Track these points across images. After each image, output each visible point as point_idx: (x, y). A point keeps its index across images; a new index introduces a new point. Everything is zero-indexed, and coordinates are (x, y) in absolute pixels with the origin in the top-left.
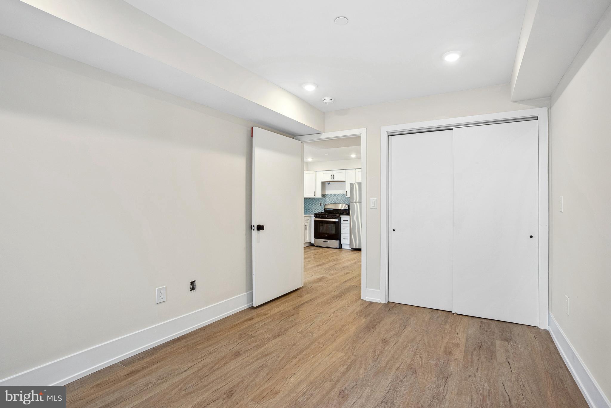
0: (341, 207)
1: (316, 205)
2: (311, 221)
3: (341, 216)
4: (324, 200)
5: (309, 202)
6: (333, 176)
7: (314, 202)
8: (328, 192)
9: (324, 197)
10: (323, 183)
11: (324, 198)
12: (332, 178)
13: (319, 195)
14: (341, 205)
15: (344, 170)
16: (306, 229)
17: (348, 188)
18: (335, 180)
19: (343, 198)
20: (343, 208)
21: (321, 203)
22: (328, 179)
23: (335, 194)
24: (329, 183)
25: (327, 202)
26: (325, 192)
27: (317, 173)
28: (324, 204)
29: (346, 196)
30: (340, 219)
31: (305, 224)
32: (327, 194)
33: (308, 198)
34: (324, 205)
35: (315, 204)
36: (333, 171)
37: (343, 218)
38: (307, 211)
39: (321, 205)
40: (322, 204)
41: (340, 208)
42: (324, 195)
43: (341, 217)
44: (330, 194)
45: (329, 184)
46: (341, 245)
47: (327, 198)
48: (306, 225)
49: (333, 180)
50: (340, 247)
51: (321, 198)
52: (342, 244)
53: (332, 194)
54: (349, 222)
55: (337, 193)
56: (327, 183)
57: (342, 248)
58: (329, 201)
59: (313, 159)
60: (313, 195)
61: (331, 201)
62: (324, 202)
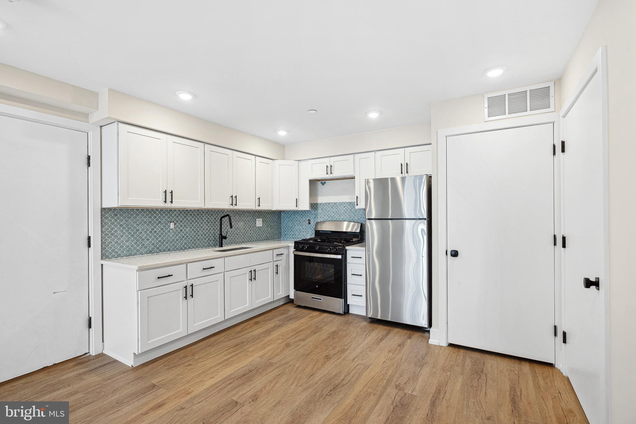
0: (347, 227)
1: (301, 222)
2: (288, 255)
3: (347, 248)
4: (315, 214)
5: (289, 218)
6: (330, 169)
7: (297, 217)
8: (321, 200)
9: (315, 208)
10: (313, 183)
11: (315, 211)
12: (329, 172)
13: (305, 206)
14: (346, 223)
15: (353, 155)
16: (277, 273)
17: (360, 190)
18: (336, 174)
19: (351, 210)
20: (349, 230)
21: (309, 220)
22: (321, 175)
23: (335, 203)
24: (323, 181)
25: (321, 217)
26: (317, 199)
27: (302, 163)
28: (315, 221)
29: (357, 207)
30: (344, 254)
31: (275, 263)
32: (321, 204)
33: (287, 211)
34: (315, 223)
35: (299, 221)
36: (331, 158)
37: (352, 251)
38: (286, 234)
39: (310, 223)
40: (312, 222)
41: (344, 230)
42: (314, 206)
43: (346, 250)
44: (326, 204)
45: (323, 184)
46: (347, 307)
47: (320, 211)
48: (277, 266)
49: (332, 177)
50: (346, 311)
51: (309, 211)
52: (348, 305)
53: (329, 204)
54: (363, 261)
55: (338, 202)
56: (321, 183)
57: (350, 312)
58: (325, 216)
59: (288, 132)
60: (294, 205)
61: (328, 216)
62: (315, 217)
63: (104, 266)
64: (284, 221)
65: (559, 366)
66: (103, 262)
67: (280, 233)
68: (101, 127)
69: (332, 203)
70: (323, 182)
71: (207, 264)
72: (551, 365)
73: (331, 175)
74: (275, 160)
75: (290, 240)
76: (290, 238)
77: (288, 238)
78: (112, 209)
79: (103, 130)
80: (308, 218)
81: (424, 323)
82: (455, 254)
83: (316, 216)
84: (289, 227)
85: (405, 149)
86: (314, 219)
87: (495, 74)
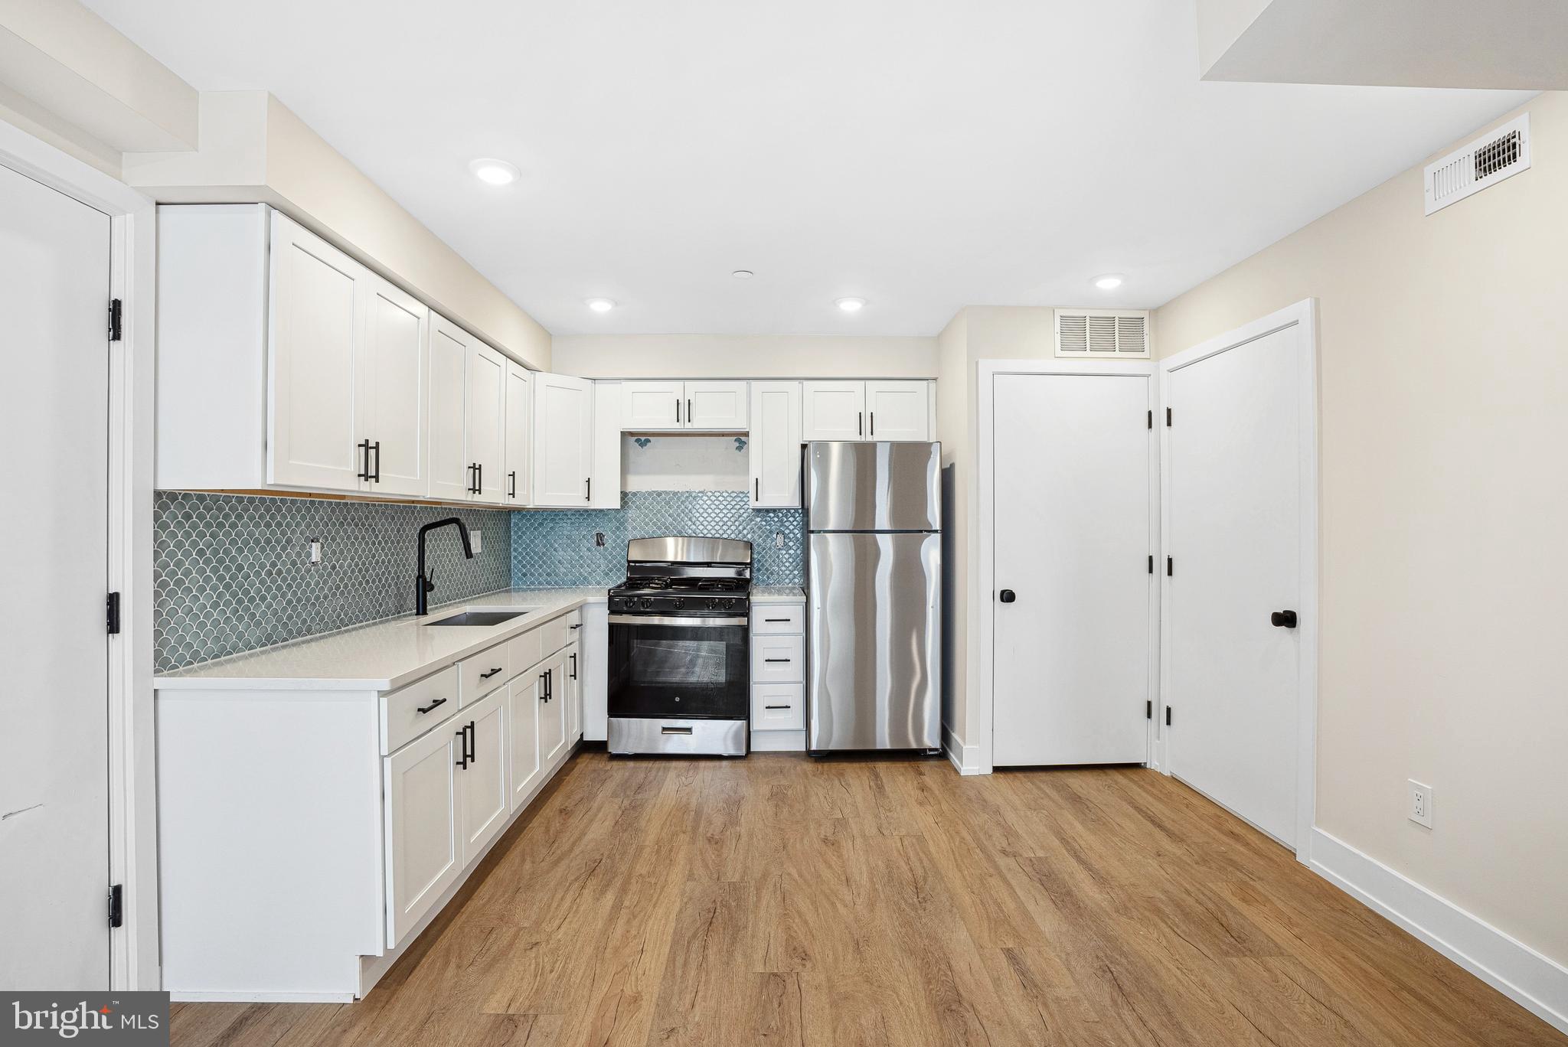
1: (572, 542)
4: (618, 521)
5: (536, 529)
6: (684, 409)
7: (570, 528)
8: (644, 483)
9: (627, 504)
11: (625, 512)
12: (682, 416)
13: (607, 499)
15: (745, 383)
18: (699, 423)
21: (599, 535)
22: (663, 420)
23: (676, 493)
24: (643, 437)
25: (635, 528)
26: (633, 483)
27: (603, 387)
28: (618, 537)
29: (753, 505)
31: (570, 651)
32: (635, 494)
34: (618, 542)
35: (572, 536)
36: (687, 383)
38: (525, 575)
39: (599, 543)
40: (609, 542)
42: (626, 499)
43: (752, 603)
44: (650, 494)
45: (643, 444)
47: (636, 513)
48: (574, 656)
49: (688, 427)
51: (613, 511)
53: (659, 494)
56: (636, 441)
57: (752, 750)
58: (647, 524)
59: (616, 304)
60: (580, 494)
61: (655, 524)
62: (618, 528)
63: (161, 694)
64: (520, 537)
65: (1154, 764)
66: (160, 682)
67: (509, 571)
68: (158, 204)
69: (666, 493)
70: (643, 439)
71: (484, 662)
72: (1136, 766)
73: (688, 425)
74: (537, 373)
75: (540, 590)
76: (540, 583)
77: (532, 583)
78: (180, 494)
79: (162, 216)
80: (598, 530)
81: (931, 740)
82: (1008, 597)
83: (622, 524)
84: (536, 553)
85: (867, 382)
86: (614, 533)
87: (1109, 284)
